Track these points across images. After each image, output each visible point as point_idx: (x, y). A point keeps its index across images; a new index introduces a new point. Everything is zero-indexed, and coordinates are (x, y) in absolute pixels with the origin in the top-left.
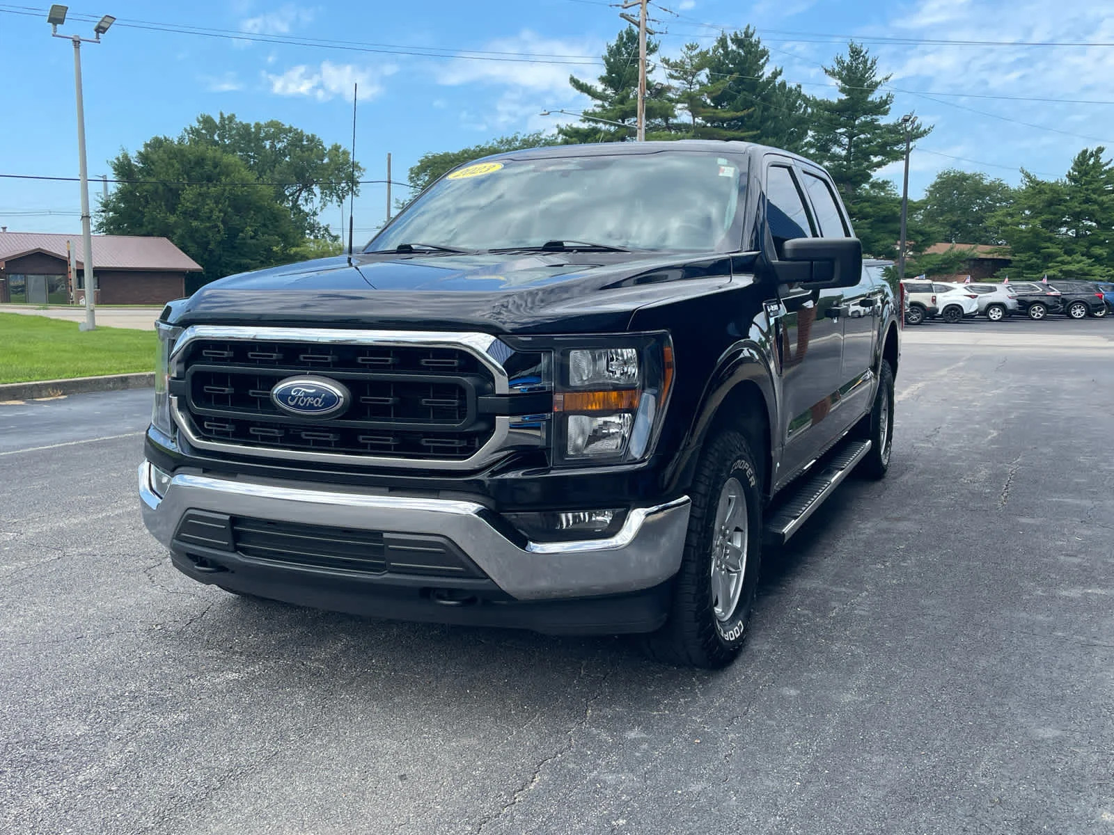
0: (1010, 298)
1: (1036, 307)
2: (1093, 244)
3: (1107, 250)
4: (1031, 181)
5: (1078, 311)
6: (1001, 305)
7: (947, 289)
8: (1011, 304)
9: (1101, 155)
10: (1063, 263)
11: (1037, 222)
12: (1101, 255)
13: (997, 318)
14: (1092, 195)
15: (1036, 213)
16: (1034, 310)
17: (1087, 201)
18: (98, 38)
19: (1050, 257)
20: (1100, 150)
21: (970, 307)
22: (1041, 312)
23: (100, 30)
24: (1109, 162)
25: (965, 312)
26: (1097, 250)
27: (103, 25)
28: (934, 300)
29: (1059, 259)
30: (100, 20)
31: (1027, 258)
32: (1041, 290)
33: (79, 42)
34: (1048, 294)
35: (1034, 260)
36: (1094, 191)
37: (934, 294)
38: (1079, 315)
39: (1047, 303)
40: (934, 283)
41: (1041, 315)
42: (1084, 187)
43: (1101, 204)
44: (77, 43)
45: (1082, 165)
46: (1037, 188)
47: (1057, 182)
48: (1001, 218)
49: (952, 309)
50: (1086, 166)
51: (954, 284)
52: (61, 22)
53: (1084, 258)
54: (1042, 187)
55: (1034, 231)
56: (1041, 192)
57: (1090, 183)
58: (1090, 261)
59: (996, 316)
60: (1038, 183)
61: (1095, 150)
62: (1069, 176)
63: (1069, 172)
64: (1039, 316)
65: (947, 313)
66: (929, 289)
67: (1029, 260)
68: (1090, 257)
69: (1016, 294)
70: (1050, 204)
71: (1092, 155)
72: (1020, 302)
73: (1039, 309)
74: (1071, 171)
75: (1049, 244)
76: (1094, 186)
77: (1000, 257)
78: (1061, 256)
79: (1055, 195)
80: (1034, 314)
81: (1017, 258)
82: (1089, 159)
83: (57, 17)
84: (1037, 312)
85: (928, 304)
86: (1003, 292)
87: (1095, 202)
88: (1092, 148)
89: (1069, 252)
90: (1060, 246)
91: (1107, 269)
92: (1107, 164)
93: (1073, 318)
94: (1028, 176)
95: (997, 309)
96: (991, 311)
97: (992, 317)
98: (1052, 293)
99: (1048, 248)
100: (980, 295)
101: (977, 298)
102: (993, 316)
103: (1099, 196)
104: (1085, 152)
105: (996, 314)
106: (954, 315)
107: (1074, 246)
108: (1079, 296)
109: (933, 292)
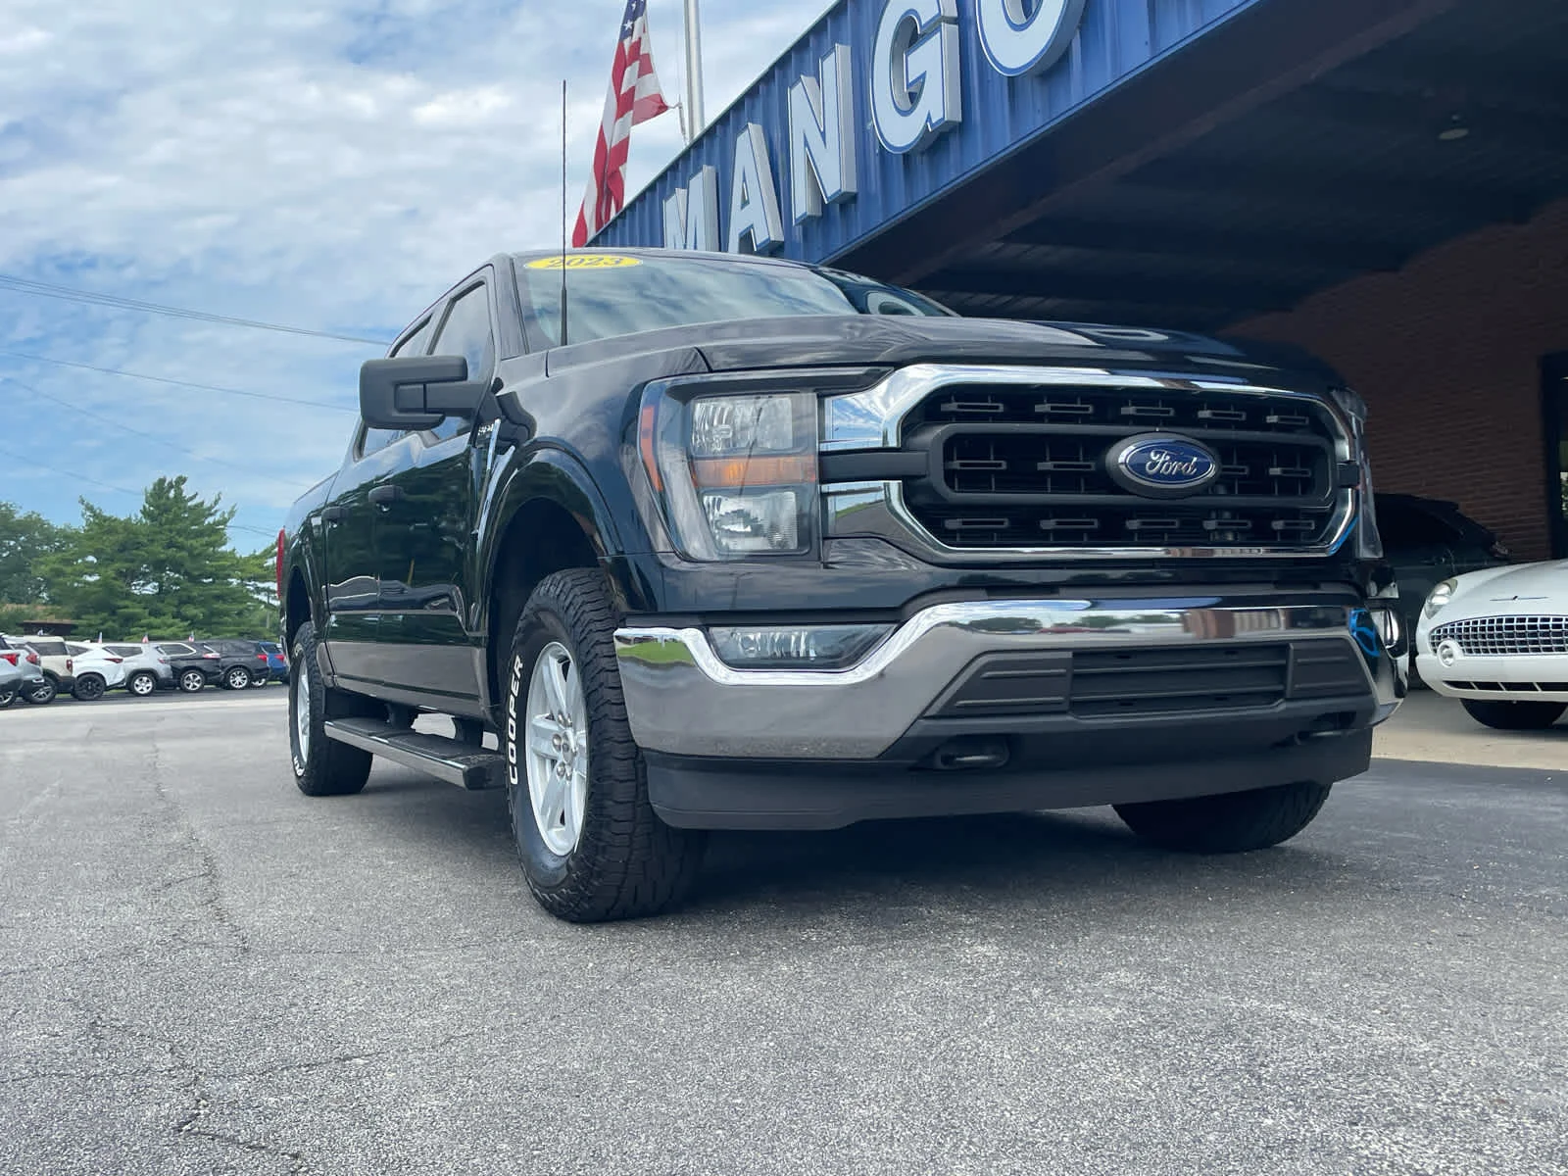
0: (161, 661)
1: (191, 675)
2: (182, 603)
3: (203, 610)
4: (95, 516)
5: (238, 679)
6: (150, 673)
7: (79, 651)
8: (163, 670)
9: (183, 487)
10: (150, 627)
11: (111, 573)
12: (196, 616)
13: (146, 691)
14: (177, 537)
15: (105, 560)
16: (188, 679)
17: (170, 545)
19: (130, 620)
20: (182, 480)
21: (114, 675)
22: (198, 682)
24: (195, 496)
25: (108, 684)
26: (191, 611)
28: (69, 666)
29: (143, 621)
31: (99, 622)
32: (195, 651)
34: (205, 656)
35: (110, 623)
36: (179, 533)
37: (68, 657)
38: (240, 684)
39: (204, 668)
40: (68, 643)
41: (198, 686)
42: (167, 527)
43: (190, 550)
45: (160, 498)
46: (102, 525)
47: (130, 519)
48: (56, 566)
49: (90, 679)
50: (165, 502)
51: (86, 644)
53: (177, 620)
54: (112, 524)
55: (103, 584)
56: (111, 531)
57: (172, 522)
58: (186, 624)
59: (145, 689)
60: (106, 519)
61: (174, 479)
62: (144, 512)
63: (144, 507)
64: (194, 686)
65: (81, 685)
66: (61, 649)
67: (102, 624)
68: (184, 619)
69: (169, 657)
70: (123, 548)
71: (171, 486)
72: (174, 669)
73: (194, 677)
74: (147, 506)
75: (127, 603)
76: (178, 527)
78: (145, 618)
79: (131, 536)
80: (188, 685)
81: (84, 622)
82: (168, 491)
84: (193, 681)
85: (62, 672)
86: (150, 656)
87: (181, 548)
88: (171, 477)
89: (155, 613)
90: (143, 605)
92: (192, 499)
93: (230, 688)
94: (90, 508)
95: (145, 679)
96: (137, 682)
97: (138, 690)
98: (210, 655)
99: (126, 607)
100: (125, 659)
101: (122, 663)
102: (140, 688)
103: (187, 539)
104: (162, 481)
105: (144, 686)
106: (89, 688)
107: (160, 605)
108: (237, 660)
109: (66, 654)
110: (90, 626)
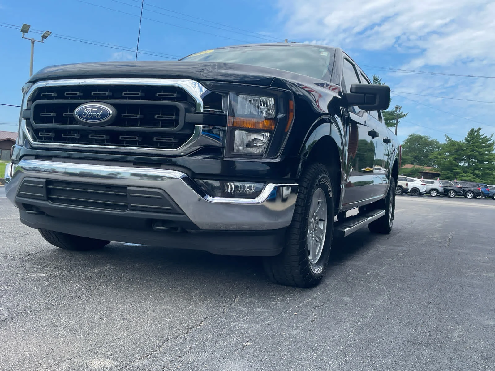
0: (440, 187)
1: (452, 192)
2: (475, 169)
3: (482, 172)
4: (449, 140)
5: (470, 195)
6: (436, 190)
7: (413, 181)
8: (441, 190)
9: (480, 131)
10: (462, 176)
11: (452, 158)
12: (479, 174)
13: (434, 195)
14: (475, 148)
15: (451, 154)
16: (451, 193)
17: (473, 151)
18: (43, 40)
19: (457, 174)
20: (480, 129)
21: (422, 189)
22: (454, 194)
23: (44, 37)
24: (483, 134)
25: (420, 192)
26: (477, 172)
27: (46, 35)
28: (407, 185)
29: (461, 174)
30: (44, 33)
31: (447, 173)
32: (454, 184)
33: (34, 41)
34: (456, 186)
35: (450, 174)
36: (476, 147)
37: (407, 182)
38: (470, 197)
39: (456, 190)
40: (407, 178)
41: (454, 195)
42: (472, 144)
43: (479, 152)
44: (33, 42)
45: (472, 135)
46: (452, 143)
47: (460, 142)
48: (436, 155)
49: (415, 190)
50: (473, 136)
51: (416, 179)
52: (27, 32)
53: (472, 175)
54: (454, 143)
55: (450, 161)
56: (454, 145)
57: (474, 143)
58: (474, 176)
59: (434, 194)
60: (453, 141)
61: (477, 129)
62: (466, 139)
63: (466, 138)
64: (452, 196)
65: (412, 191)
66: (405, 180)
67: (448, 174)
68: (474, 175)
69: (443, 185)
70: (457, 150)
71: (476, 131)
72: (445, 189)
73: (453, 193)
74: (467, 137)
75: (456, 168)
76: (476, 145)
77: (435, 172)
78: (462, 173)
79: (460, 147)
80: (450, 195)
81: (442, 173)
82: (475, 132)
83: (25, 29)
84: (452, 194)
85: (404, 186)
86: (437, 184)
87: (477, 151)
88: (476, 128)
89: (465, 172)
90: (461, 169)
91: (481, 181)
92: (482, 135)
93: (466, 197)
94: (448, 138)
95: (434, 191)
96: (432, 192)
97: (432, 194)
98: (459, 186)
99: (456, 169)
100: (427, 185)
101: (425, 186)
102: (433, 194)
103: (478, 149)
104: (473, 129)
105: (434, 193)
106: (415, 192)
107: (467, 170)
108: (470, 189)
109: (406, 181)
110: (444, 174)
